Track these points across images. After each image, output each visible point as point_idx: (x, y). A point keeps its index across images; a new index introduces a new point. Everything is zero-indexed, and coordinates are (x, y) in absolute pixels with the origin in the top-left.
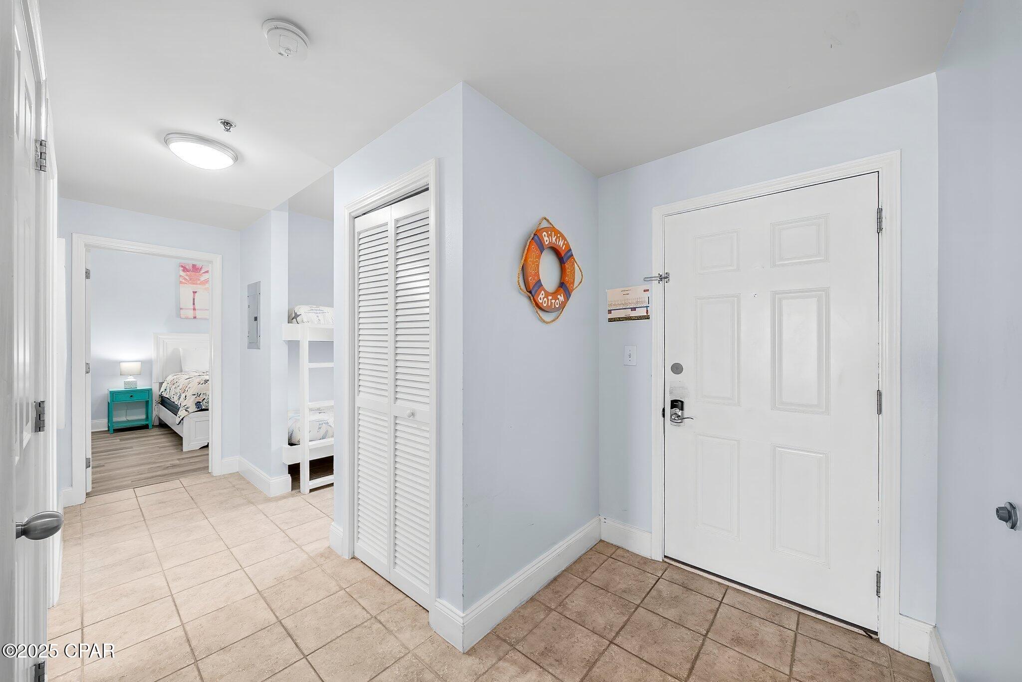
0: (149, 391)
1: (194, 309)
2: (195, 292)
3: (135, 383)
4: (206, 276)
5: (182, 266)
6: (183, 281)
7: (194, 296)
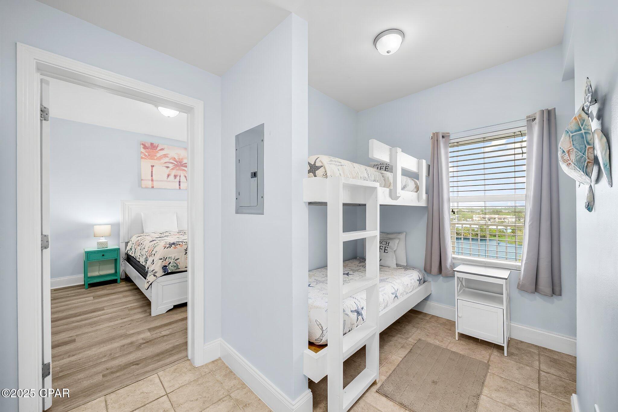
0: (118, 250)
1: (152, 180)
2: (153, 166)
3: (106, 243)
4: (162, 153)
5: (143, 144)
6: (144, 156)
7: (152, 170)
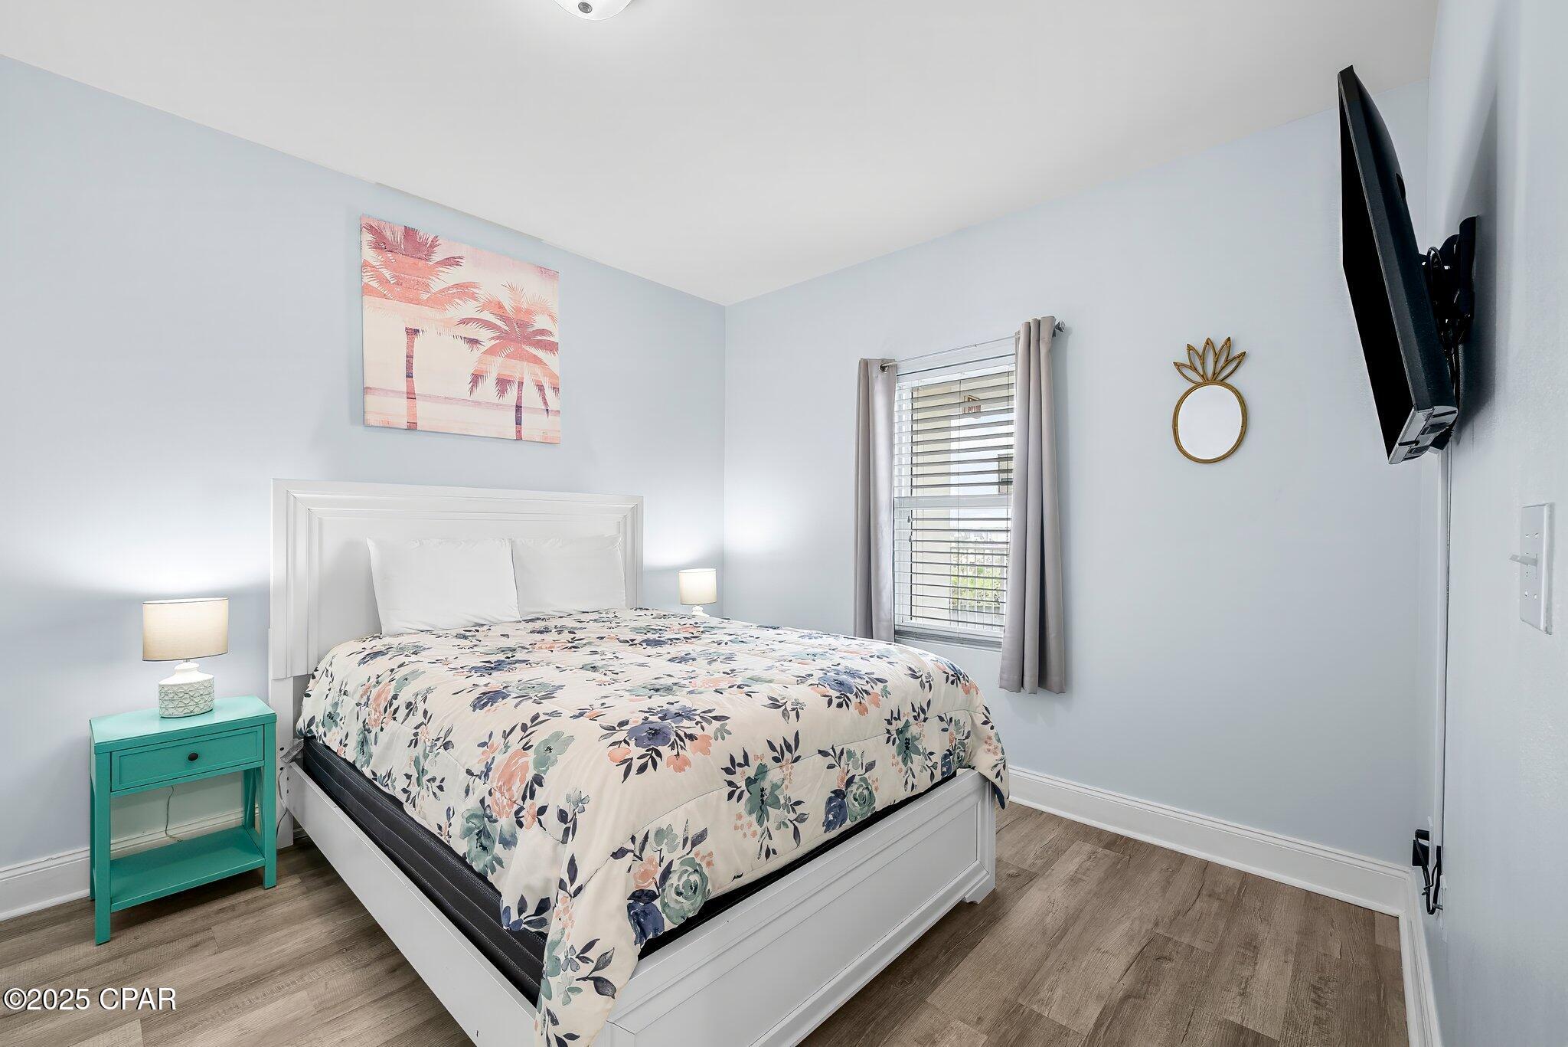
0: (265, 724)
1: (411, 396)
2: (413, 333)
3: (206, 690)
4: (450, 277)
5: (371, 229)
6: (375, 284)
7: (410, 346)
